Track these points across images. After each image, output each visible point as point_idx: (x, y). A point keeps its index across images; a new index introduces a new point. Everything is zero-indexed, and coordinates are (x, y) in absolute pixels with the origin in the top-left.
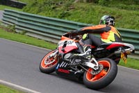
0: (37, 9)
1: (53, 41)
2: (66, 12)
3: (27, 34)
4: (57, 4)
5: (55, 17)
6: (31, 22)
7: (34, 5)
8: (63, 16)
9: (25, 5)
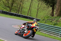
0: (44, 21)
1: (51, 34)
2: (56, 23)
3: (41, 31)
4: (52, 20)
5: (51, 25)
6: (42, 27)
7: (43, 20)
8: (55, 24)
9: (40, 20)
